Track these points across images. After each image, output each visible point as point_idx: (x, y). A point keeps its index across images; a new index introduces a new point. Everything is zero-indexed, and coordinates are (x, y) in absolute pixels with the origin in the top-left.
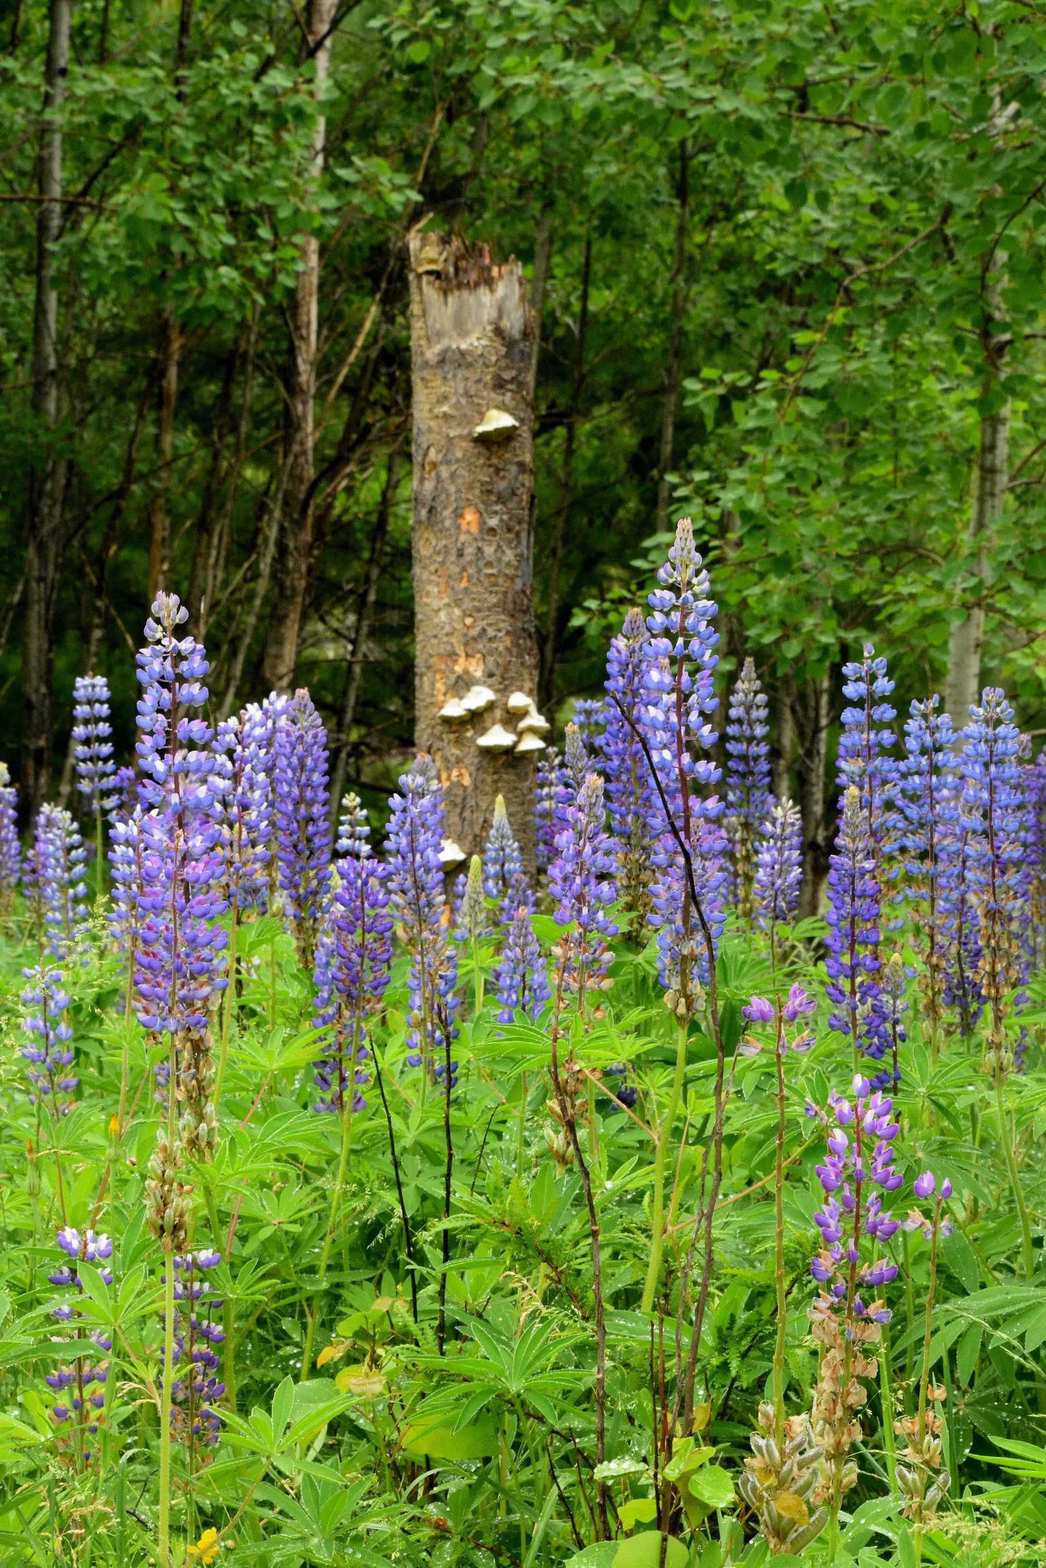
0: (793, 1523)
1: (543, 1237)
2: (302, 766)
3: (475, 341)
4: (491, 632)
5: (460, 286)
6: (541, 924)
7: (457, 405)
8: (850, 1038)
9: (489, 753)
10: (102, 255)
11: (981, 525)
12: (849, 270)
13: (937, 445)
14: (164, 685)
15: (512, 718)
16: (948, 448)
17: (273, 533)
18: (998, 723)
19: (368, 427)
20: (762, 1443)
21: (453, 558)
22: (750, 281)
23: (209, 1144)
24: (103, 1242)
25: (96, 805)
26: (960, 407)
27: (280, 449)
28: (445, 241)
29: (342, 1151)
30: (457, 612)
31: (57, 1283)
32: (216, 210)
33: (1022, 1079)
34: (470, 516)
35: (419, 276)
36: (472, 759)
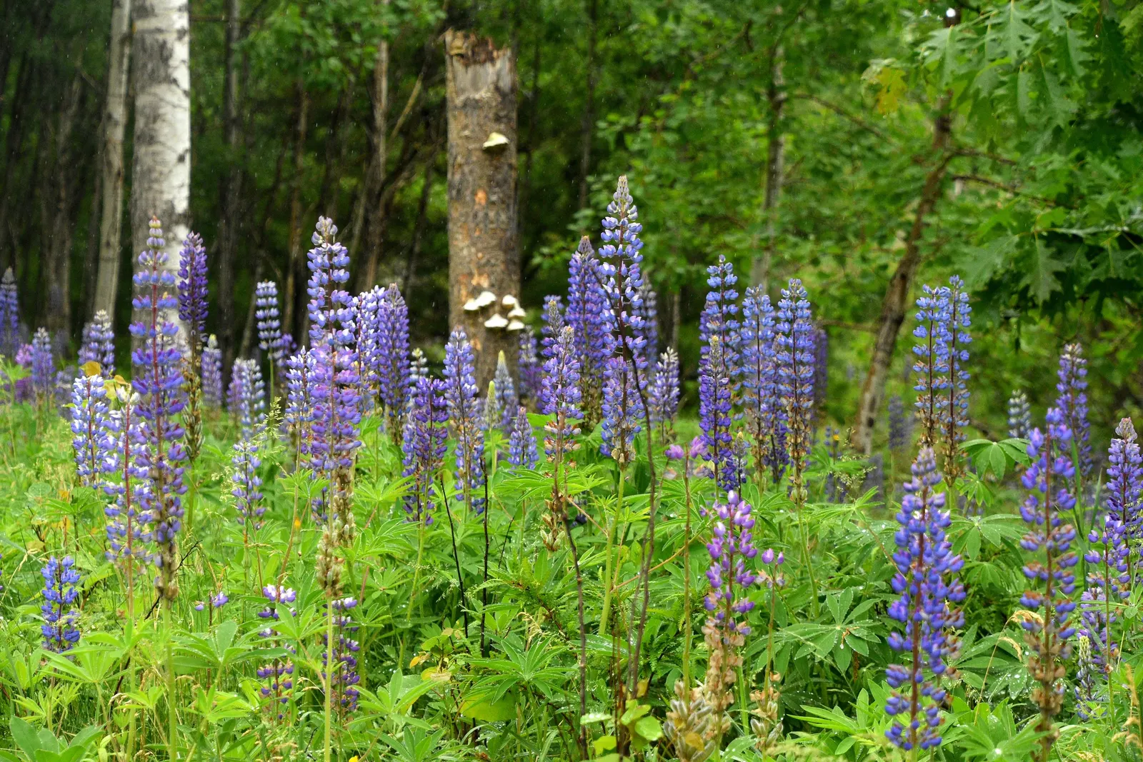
0: (695, 750)
1: (542, 592)
2: (394, 328)
3: (484, 94)
4: (493, 261)
5: (475, 62)
6: (534, 418)
7: (473, 131)
8: (714, 481)
9: (492, 331)
10: (263, 51)
11: (768, 204)
12: (692, 59)
13: (743, 159)
14: (325, 271)
15: (505, 311)
16: (749, 161)
17: (361, 212)
18: (798, 299)
19: (415, 152)
20: (677, 703)
21: (470, 219)
22: (634, 67)
23: (351, 537)
24: (290, 593)
25: (270, 356)
26: (756, 136)
27: (364, 166)
28: (466, 37)
29: (419, 549)
30: (473, 250)
31: (263, 616)
32: (328, 25)
33: (812, 506)
34: (481, 195)
35: (452, 57)
36: (482, 334)
